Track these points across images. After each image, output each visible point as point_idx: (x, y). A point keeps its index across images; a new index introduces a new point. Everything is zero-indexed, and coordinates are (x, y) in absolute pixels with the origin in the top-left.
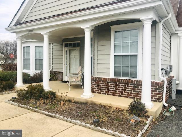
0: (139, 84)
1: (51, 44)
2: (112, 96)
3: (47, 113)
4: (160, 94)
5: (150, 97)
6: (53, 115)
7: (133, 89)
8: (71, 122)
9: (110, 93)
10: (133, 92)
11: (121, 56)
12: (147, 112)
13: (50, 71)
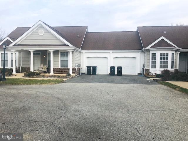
0: (69, 69)
1: (21, 53)
9: (59, 73)
12: (71, 75)
13: (21, 67)
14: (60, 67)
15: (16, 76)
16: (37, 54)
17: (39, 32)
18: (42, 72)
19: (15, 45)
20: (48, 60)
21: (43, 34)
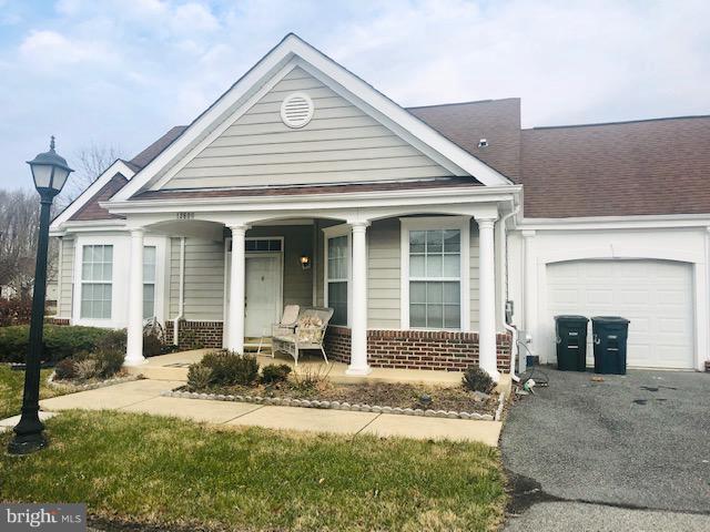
2: (407, 370)
3: (307, 402)
4: (506, 358)
5: (495, 360)
6: (327, 403)
7: (454, 351)
8: (371, 411)
9: (402, 364)
10: (454, 358)
11: (424, 282)
12: (495, 385)
13: (176, 321)
14: (405, 326)
15: (141, 378)
16: (263, 246)
17: (284, 106)
18: (296, 355)
19: (144, 194)
20: (326, 281)
21: (307, 119)
